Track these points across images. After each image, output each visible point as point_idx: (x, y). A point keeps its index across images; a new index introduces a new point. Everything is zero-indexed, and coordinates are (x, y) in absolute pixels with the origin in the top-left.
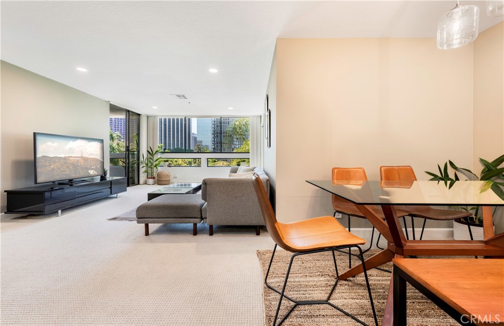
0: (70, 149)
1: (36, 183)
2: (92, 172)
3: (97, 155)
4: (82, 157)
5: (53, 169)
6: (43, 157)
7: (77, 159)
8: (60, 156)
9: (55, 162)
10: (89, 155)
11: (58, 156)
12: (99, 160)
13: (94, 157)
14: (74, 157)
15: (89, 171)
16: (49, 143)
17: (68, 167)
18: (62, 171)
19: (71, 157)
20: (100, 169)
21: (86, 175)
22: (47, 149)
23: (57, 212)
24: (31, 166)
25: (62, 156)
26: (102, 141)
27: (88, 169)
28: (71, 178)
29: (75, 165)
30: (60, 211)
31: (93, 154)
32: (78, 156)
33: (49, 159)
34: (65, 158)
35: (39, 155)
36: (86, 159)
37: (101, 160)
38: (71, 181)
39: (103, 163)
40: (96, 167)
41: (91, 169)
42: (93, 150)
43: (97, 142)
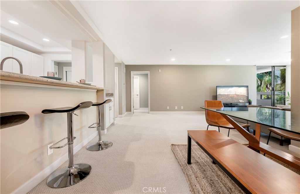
0: (230, 91)
2: (241, 101)
3: (244, 93)
4: (235, 94)
5: (223, 99)
6: (219, 94)
8: (226, 94)
9: (223, 96)
10: (240, 93)
11: (225, 94)
12: (245, 96)
14: (232, 94)
15: (240, 101)
17: (229, 98)
18: (227, 100)
19: (230, 94)
20: (246, 100)
21: (238, 102)
22: (221, 91)
24: (215, 97)
25: (227, 94)
26: (247, 87)
27: (239, 99)
28: (231, 103)
29: (232, 98)
33: (221, 95)
34: (228, 95)
35: (217, 94)
36: (238, 95)
37: (247, 96)
38: (231, 104)
39: (248, 97)
40: (244, 99)
41: (241, 100)
42: (242, 91)
43: (244, 88)
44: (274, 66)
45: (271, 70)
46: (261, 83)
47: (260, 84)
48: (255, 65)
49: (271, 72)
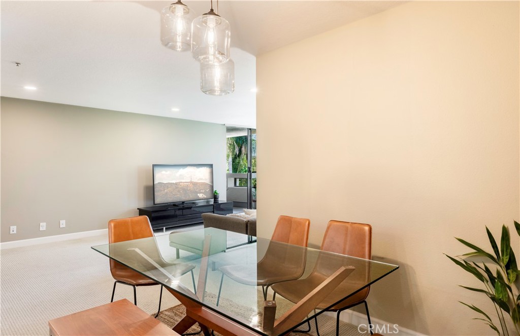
0: (181, 175)
1: (154, 204)
2: (201, 196)
3: (206, 180)
4: (191, 182)
5: (166, 193)
6: (159, 183)
7: (187, 184)
8: (172, 182)
9: (168, 187)
10: (198, 180)
11: (170, 182)
12: (207, 184)
13: (203, 181)
14: (184, 182)
15: (199, 195)
16: (164, 172)
17: (179, 191)
18: (174, 195)
19: (181, 182)
20: (210, 192)
21: (195, 198)
22: (163, 177)
23: (163, 229)
24: (151, 190)
25: (174, 182)
26: (211, 166)
27: (197, 193)
29: (185, 190)
30: (164, 228)
31: (202, 179)
32: (187, 181)
33: (164, 185)
34: (176, 184)
35: (155, 183)
36: (195, 184)
37: (210, 184)
38: (183, 203)
39: (212, 187)
40: (205, 191)
41: (200, 193)
42: (202, 175)
43: (206, 168)
44: (250, 129)
45: (246, 135)
46: (240, 151)
47: (238, 153)
48: (223, 123)
49: (246, 137)
